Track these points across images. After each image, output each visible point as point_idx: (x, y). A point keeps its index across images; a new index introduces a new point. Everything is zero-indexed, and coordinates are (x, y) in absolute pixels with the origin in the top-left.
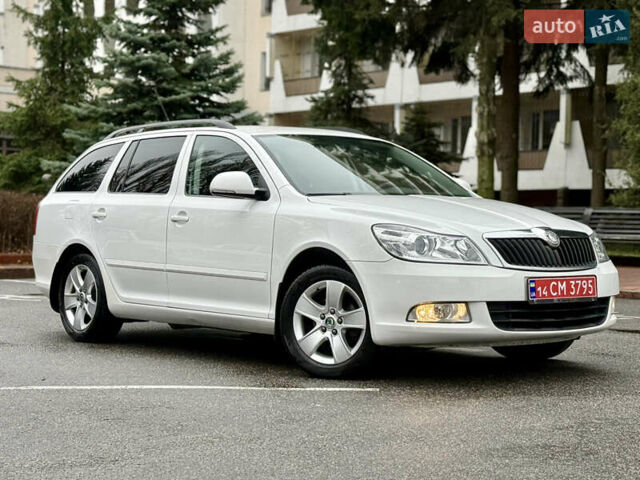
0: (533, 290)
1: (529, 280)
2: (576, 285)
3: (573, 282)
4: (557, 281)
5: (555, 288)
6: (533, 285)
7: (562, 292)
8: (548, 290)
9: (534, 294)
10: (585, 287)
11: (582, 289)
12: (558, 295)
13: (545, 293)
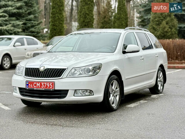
0: (27, 85)
1: (27, 81)
2: (44, 85)
3: (43, 83)
4: (36, 83)
5: (36, 85)
6: (28, 83)
7: (38, 86)
8: (33, 85)
9: (28, 86)
10: (49, 85)
11: (47, 86)
12: (36, 87)
13: (32, 86)
